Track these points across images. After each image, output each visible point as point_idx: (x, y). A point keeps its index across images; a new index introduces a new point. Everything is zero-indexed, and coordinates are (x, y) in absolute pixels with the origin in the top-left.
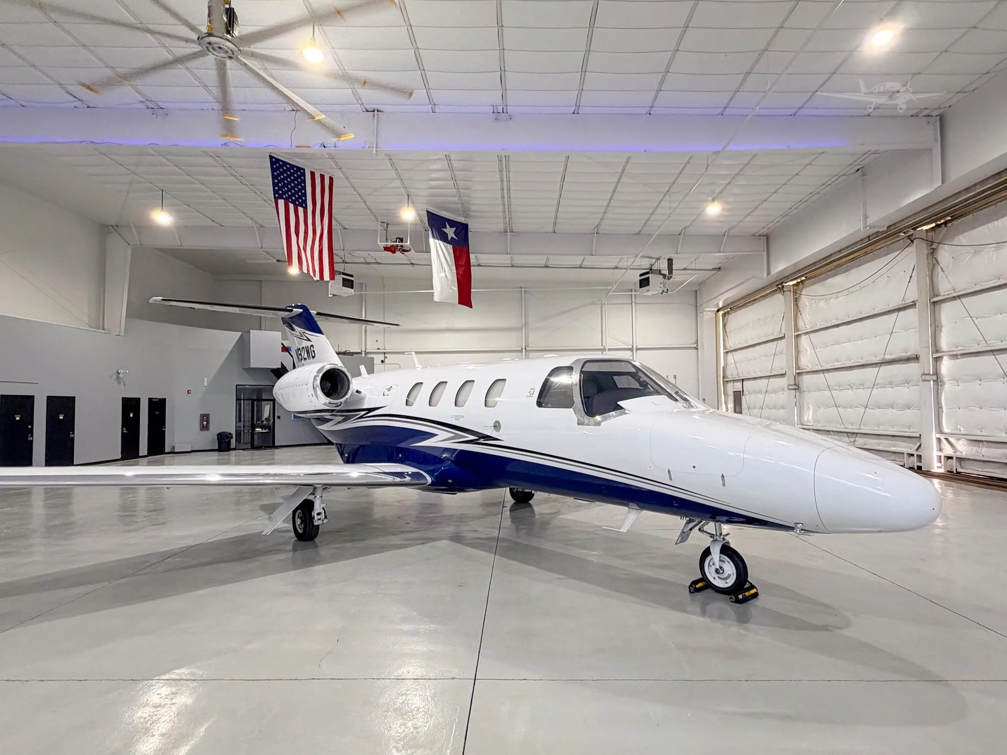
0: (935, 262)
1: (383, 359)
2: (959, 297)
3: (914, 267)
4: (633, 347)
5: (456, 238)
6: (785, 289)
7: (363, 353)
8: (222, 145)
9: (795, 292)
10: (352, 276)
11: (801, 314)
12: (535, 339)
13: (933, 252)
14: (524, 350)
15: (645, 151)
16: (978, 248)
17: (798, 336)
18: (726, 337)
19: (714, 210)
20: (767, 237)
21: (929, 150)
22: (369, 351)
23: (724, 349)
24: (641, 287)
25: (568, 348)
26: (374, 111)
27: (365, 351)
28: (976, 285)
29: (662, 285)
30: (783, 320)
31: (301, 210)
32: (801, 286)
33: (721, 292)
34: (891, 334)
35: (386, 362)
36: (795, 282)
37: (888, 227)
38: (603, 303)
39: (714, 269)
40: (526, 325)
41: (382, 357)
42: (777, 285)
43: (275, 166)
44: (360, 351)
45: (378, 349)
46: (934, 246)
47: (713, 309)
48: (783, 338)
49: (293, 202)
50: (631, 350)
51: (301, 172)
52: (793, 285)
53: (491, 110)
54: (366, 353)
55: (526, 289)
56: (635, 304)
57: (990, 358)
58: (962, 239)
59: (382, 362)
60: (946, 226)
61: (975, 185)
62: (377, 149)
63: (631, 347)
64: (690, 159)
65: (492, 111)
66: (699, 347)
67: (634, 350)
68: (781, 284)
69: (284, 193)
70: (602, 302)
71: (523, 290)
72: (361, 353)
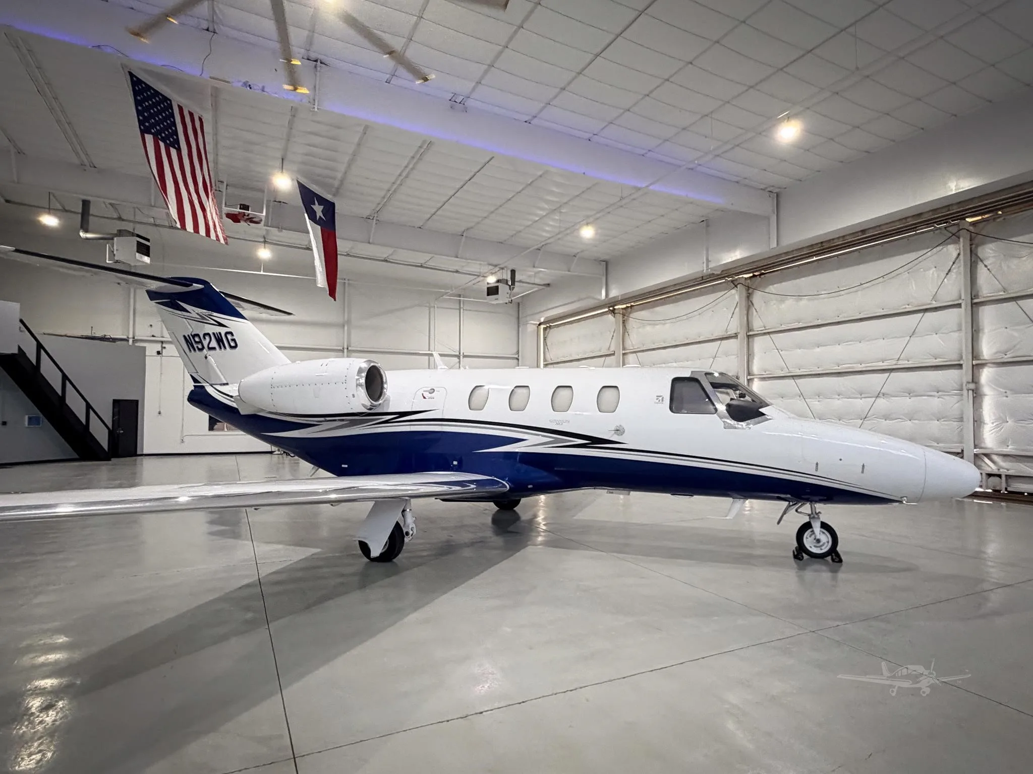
0: (750, 304)
1: (160, 349)
2: (769, 333)
3: (737, 304)
4: (460, 353)
5: (323, 218)
6: (616, 311)
7: (131, 341)
8: (93, 47)
9: (624, 315)
10: (148, 240)
11: (628, 335)
12: (358, 339)
13: (749, 297)
14: (345, 350)
15: (584, 173)
16: (784, 296)
17: (624, 354)
18: (546, 350)
19: (588, 233)
20: (607, 263)
21: (768, 218)
22: (139, 338)
23: (544, 362)
24: (488, 295)
25: (396, 351)
26: (316, 61)
27: (134, 338)
28: (781, 325)
29: (508, 296)
30: (612, 339)
31: (173, 152)
32: (629, 310)
33: (550, 307)
34: (714, 359)
35: (163, 354)
36: (624, 306)
37: (722, 271)
38: (432, 305)
39: (544, 285)
40: (348, 322)
41: (158, 347)
42: (609, 307)
43: (137, 88)
44: (125, 337)
45: (153, 336)
46: (750, 291)
47: (535, 322)
48: (613, 354)
49: (163, 140)
50: (459, 357)
51: (167, 103)
52: (622, 309)
53: (450, 96)
54: (135, 341)
55: (350, 282)
56: (463, 310)
57: (791, 381)
58: (772, 288)
59: (159, 353)
60: (760, 277)
61: (793, 251)
62: (319, 107)
63: (458, 354)
64: (594, 185)
65: (450, 98)
66: (520, 358)
67: (461, 357)
68: (613, 306)
69: (153, 126)
70: (429, 304)
71: (346, 281)
72: (128, 341)
